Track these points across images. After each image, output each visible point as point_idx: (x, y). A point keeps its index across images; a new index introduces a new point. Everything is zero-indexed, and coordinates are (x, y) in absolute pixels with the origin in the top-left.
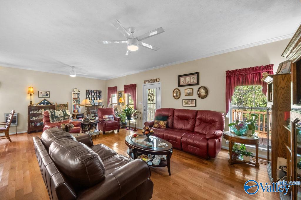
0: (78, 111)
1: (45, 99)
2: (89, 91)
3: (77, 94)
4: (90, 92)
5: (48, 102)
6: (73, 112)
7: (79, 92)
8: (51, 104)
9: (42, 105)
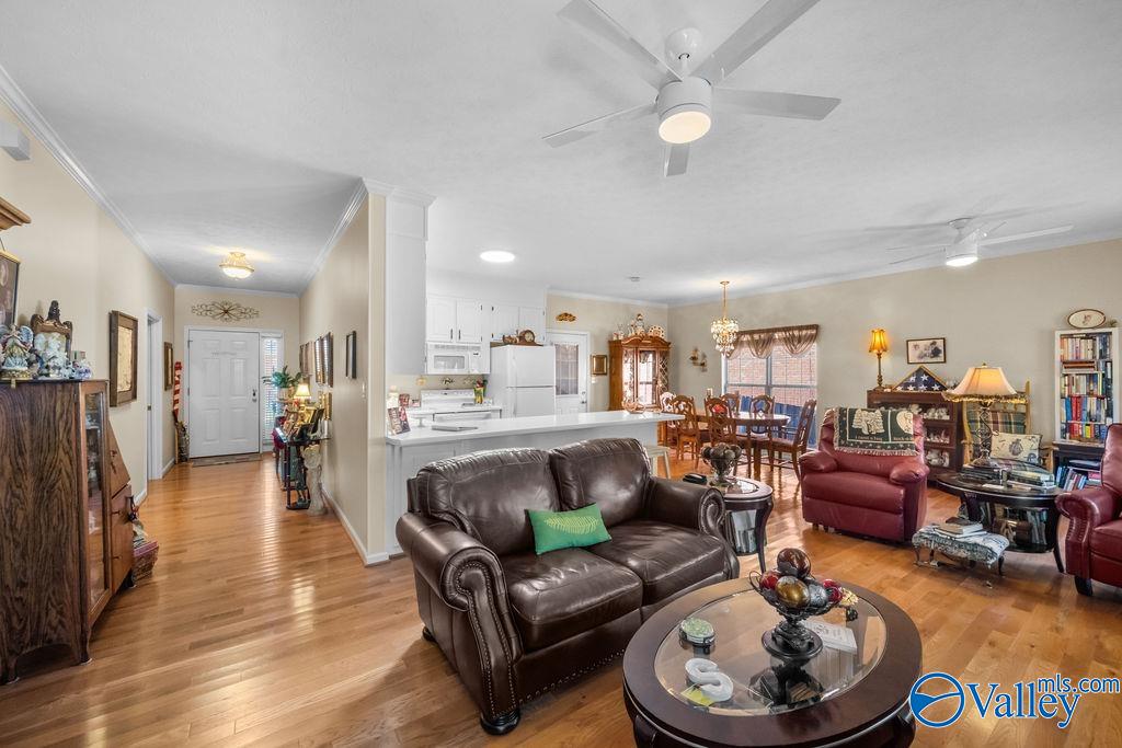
1: (924, 369)
3: (1088, 337)
5: (932, 381)
6: (1064, 431)
7: (1112, 325)
8: (942, 386)
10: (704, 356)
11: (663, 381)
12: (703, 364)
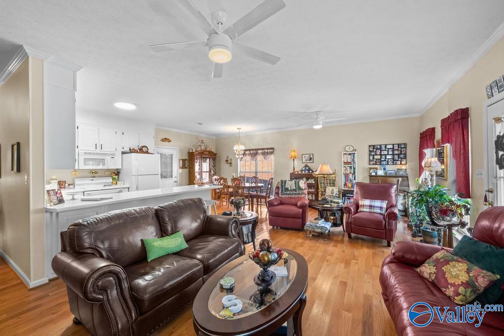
1: (306, 165)
2: (374, 148)
3: (350, 154)
4: (377, 149)
5: (310, 169)
6: (344, 185)
7: (355, 150)
8: (312, 171)
9: (303, 172)
10: (231, 160)
11: (214, 171)
12: (231, 163)
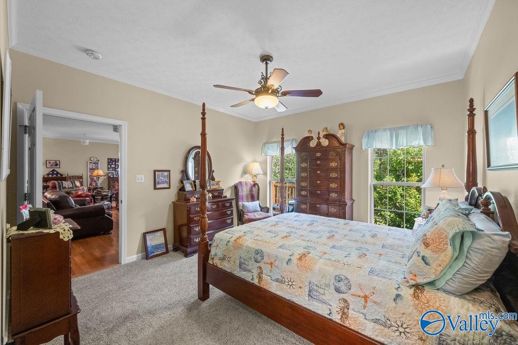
0: (96, 184)
1: (54, 170)
2: (111, 160)
4: (113, 161)
5: (58, 173)
6: (90, 185)
7: (98, 161)
8: (61, 175)
9: (50, 176)
